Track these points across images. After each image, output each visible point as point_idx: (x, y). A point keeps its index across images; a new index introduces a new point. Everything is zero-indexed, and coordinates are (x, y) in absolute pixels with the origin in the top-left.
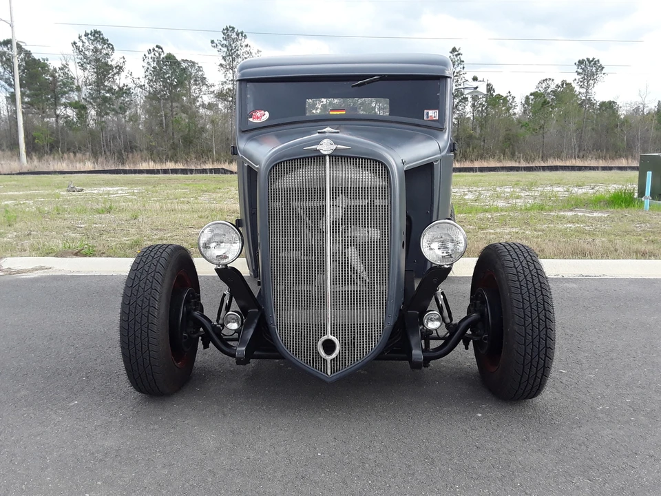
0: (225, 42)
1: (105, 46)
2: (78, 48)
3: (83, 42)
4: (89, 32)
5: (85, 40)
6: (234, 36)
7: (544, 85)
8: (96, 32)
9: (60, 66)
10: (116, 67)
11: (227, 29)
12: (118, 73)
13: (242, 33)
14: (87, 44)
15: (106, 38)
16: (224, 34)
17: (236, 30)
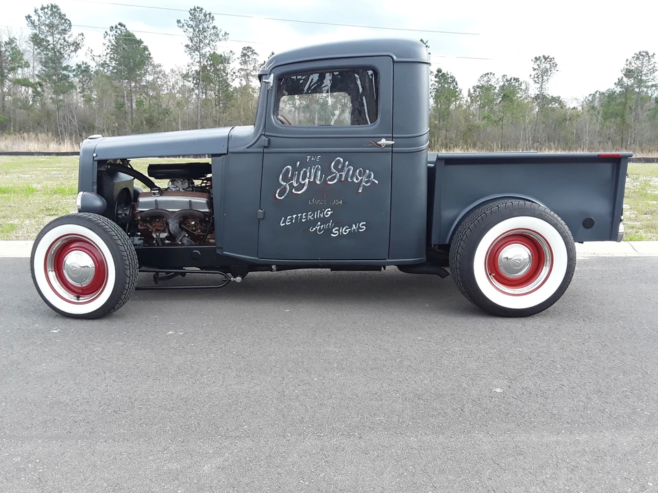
0: (191, 23)
1: (63, 21)
2: (33, 23)
3: (39, 16)
4: (46, 6)
5: (41, 15)
6: (202, 17)
7: (485, 79)
8: (56, 7)
9: (7, 40)
10: (73, 44)
11: (195, 9)
12: (75, 50)
13: (210, 14)
14: (43, 18)
15: (63, 13)
16: (191, 14)
17: (204, 11)
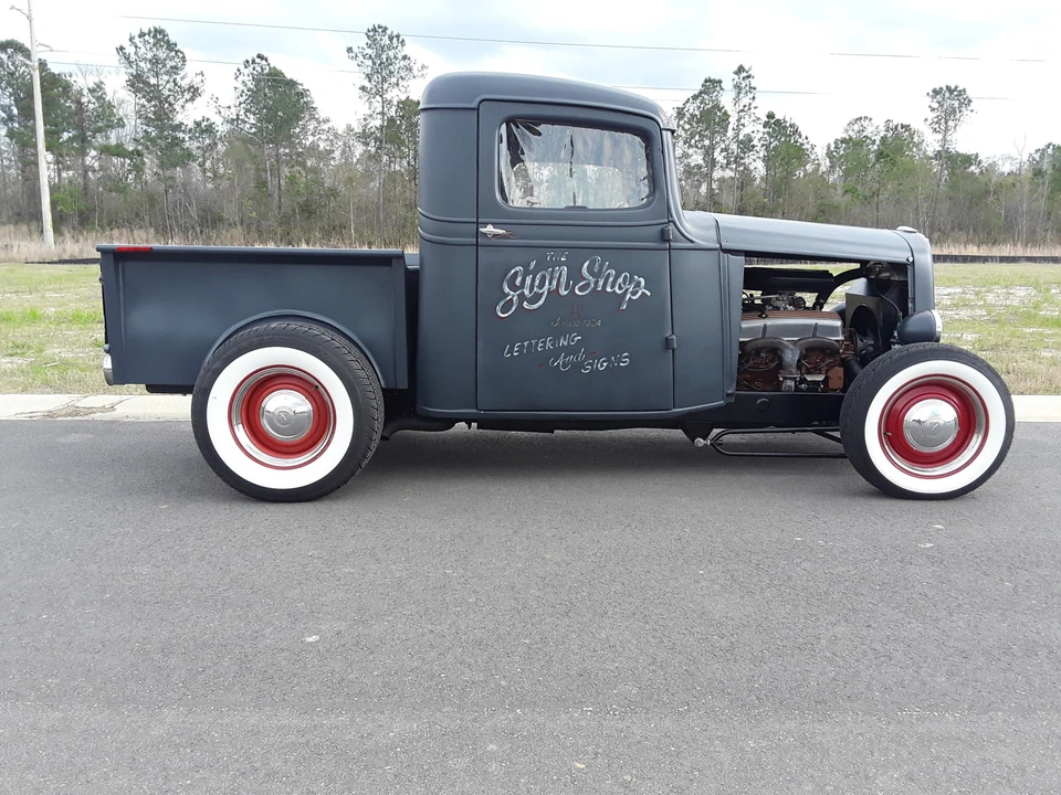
0: (369, 51)
1: (173, 54)
2: (127, 58)
3: (136, 47)
4: (146, 31)
5: (139, 45)
6: (386, 41)
7: (856, 127)
8: (161, 32)
9: (91, 85)
10: (189, 90)
11: (374, 30)
12: (192, 99)
13: (398, 36)
14: (143, 50)
15: (173, 40)
16: (368, 37)
17: (389, 32)
